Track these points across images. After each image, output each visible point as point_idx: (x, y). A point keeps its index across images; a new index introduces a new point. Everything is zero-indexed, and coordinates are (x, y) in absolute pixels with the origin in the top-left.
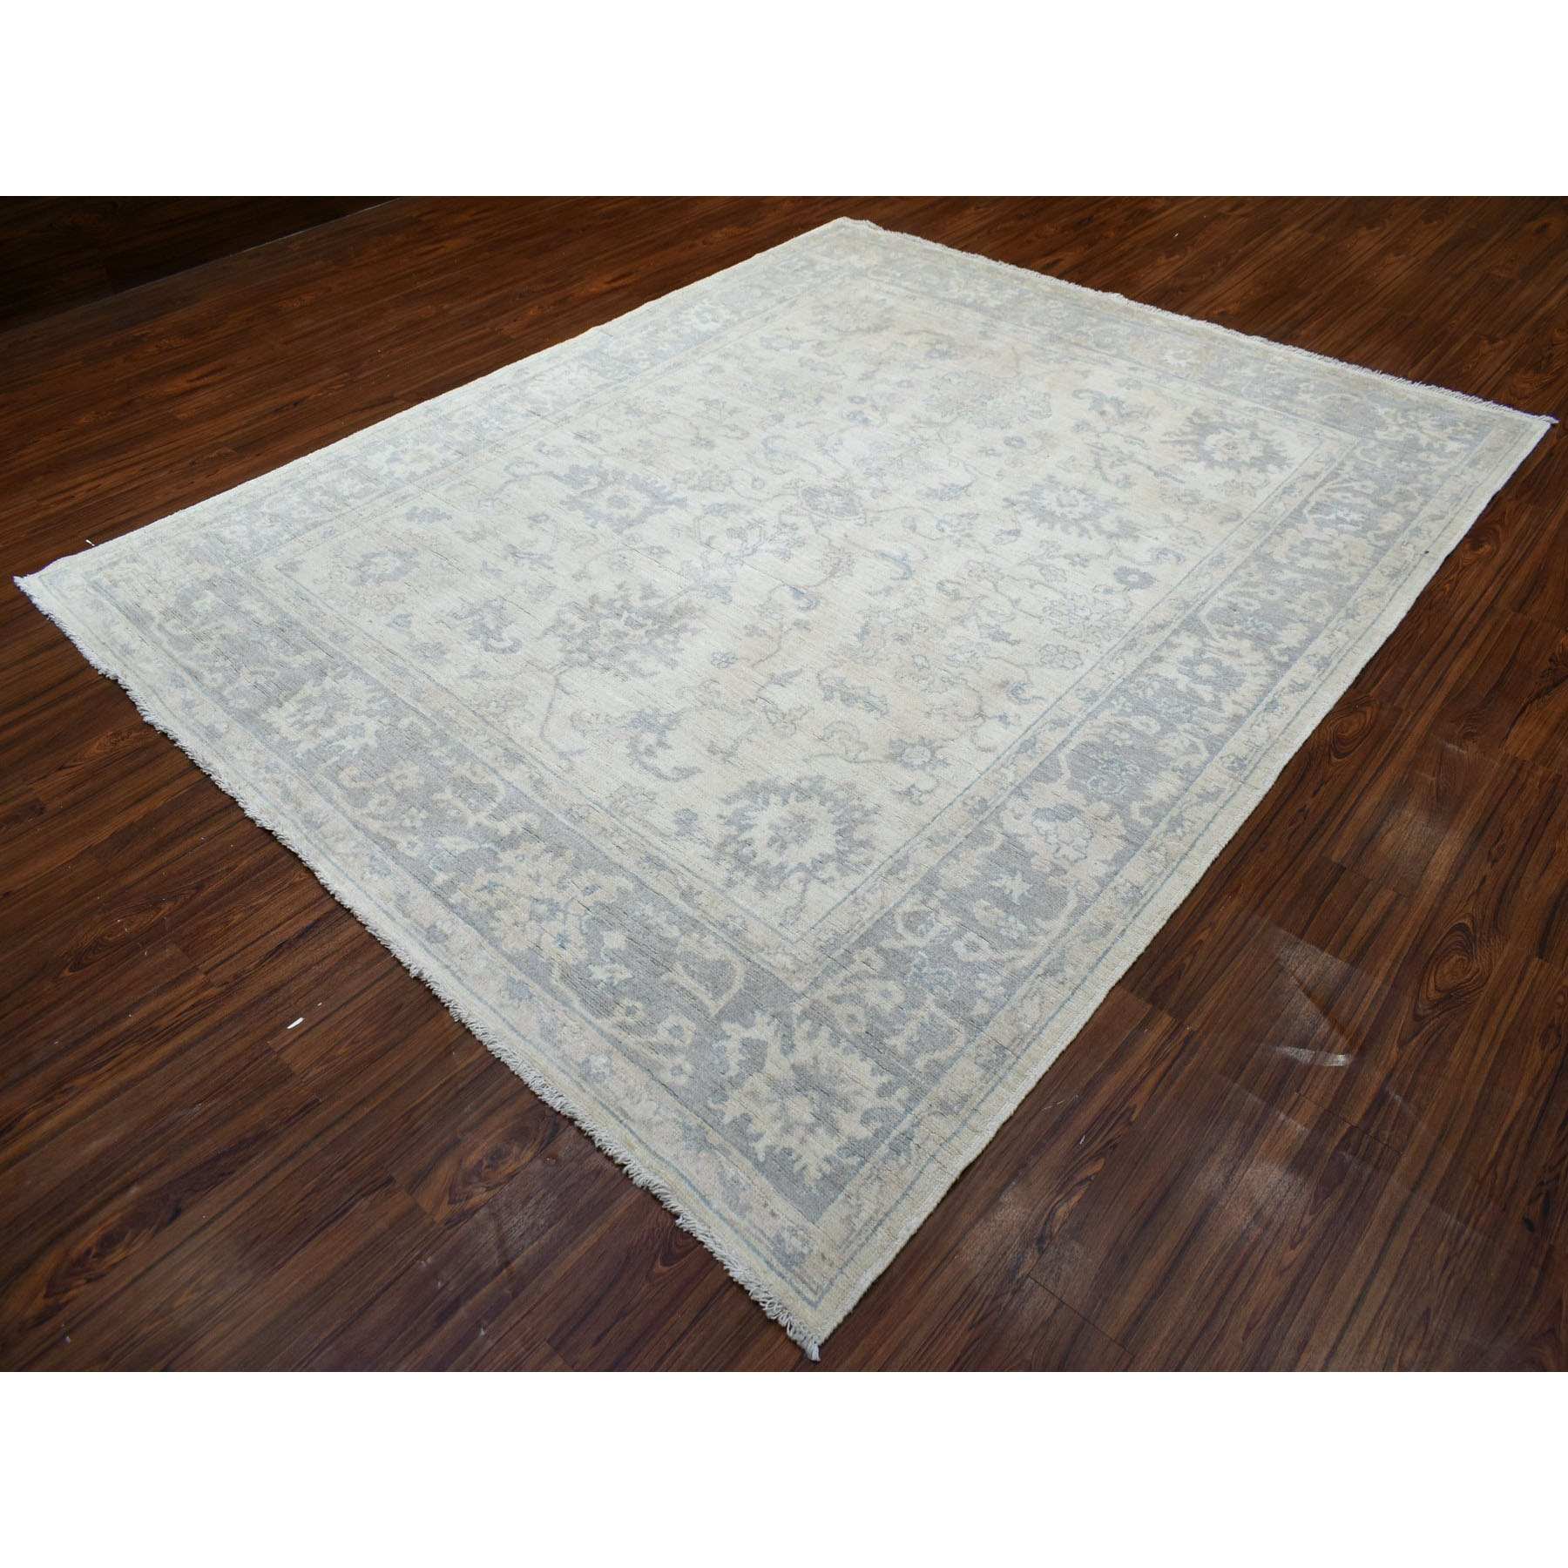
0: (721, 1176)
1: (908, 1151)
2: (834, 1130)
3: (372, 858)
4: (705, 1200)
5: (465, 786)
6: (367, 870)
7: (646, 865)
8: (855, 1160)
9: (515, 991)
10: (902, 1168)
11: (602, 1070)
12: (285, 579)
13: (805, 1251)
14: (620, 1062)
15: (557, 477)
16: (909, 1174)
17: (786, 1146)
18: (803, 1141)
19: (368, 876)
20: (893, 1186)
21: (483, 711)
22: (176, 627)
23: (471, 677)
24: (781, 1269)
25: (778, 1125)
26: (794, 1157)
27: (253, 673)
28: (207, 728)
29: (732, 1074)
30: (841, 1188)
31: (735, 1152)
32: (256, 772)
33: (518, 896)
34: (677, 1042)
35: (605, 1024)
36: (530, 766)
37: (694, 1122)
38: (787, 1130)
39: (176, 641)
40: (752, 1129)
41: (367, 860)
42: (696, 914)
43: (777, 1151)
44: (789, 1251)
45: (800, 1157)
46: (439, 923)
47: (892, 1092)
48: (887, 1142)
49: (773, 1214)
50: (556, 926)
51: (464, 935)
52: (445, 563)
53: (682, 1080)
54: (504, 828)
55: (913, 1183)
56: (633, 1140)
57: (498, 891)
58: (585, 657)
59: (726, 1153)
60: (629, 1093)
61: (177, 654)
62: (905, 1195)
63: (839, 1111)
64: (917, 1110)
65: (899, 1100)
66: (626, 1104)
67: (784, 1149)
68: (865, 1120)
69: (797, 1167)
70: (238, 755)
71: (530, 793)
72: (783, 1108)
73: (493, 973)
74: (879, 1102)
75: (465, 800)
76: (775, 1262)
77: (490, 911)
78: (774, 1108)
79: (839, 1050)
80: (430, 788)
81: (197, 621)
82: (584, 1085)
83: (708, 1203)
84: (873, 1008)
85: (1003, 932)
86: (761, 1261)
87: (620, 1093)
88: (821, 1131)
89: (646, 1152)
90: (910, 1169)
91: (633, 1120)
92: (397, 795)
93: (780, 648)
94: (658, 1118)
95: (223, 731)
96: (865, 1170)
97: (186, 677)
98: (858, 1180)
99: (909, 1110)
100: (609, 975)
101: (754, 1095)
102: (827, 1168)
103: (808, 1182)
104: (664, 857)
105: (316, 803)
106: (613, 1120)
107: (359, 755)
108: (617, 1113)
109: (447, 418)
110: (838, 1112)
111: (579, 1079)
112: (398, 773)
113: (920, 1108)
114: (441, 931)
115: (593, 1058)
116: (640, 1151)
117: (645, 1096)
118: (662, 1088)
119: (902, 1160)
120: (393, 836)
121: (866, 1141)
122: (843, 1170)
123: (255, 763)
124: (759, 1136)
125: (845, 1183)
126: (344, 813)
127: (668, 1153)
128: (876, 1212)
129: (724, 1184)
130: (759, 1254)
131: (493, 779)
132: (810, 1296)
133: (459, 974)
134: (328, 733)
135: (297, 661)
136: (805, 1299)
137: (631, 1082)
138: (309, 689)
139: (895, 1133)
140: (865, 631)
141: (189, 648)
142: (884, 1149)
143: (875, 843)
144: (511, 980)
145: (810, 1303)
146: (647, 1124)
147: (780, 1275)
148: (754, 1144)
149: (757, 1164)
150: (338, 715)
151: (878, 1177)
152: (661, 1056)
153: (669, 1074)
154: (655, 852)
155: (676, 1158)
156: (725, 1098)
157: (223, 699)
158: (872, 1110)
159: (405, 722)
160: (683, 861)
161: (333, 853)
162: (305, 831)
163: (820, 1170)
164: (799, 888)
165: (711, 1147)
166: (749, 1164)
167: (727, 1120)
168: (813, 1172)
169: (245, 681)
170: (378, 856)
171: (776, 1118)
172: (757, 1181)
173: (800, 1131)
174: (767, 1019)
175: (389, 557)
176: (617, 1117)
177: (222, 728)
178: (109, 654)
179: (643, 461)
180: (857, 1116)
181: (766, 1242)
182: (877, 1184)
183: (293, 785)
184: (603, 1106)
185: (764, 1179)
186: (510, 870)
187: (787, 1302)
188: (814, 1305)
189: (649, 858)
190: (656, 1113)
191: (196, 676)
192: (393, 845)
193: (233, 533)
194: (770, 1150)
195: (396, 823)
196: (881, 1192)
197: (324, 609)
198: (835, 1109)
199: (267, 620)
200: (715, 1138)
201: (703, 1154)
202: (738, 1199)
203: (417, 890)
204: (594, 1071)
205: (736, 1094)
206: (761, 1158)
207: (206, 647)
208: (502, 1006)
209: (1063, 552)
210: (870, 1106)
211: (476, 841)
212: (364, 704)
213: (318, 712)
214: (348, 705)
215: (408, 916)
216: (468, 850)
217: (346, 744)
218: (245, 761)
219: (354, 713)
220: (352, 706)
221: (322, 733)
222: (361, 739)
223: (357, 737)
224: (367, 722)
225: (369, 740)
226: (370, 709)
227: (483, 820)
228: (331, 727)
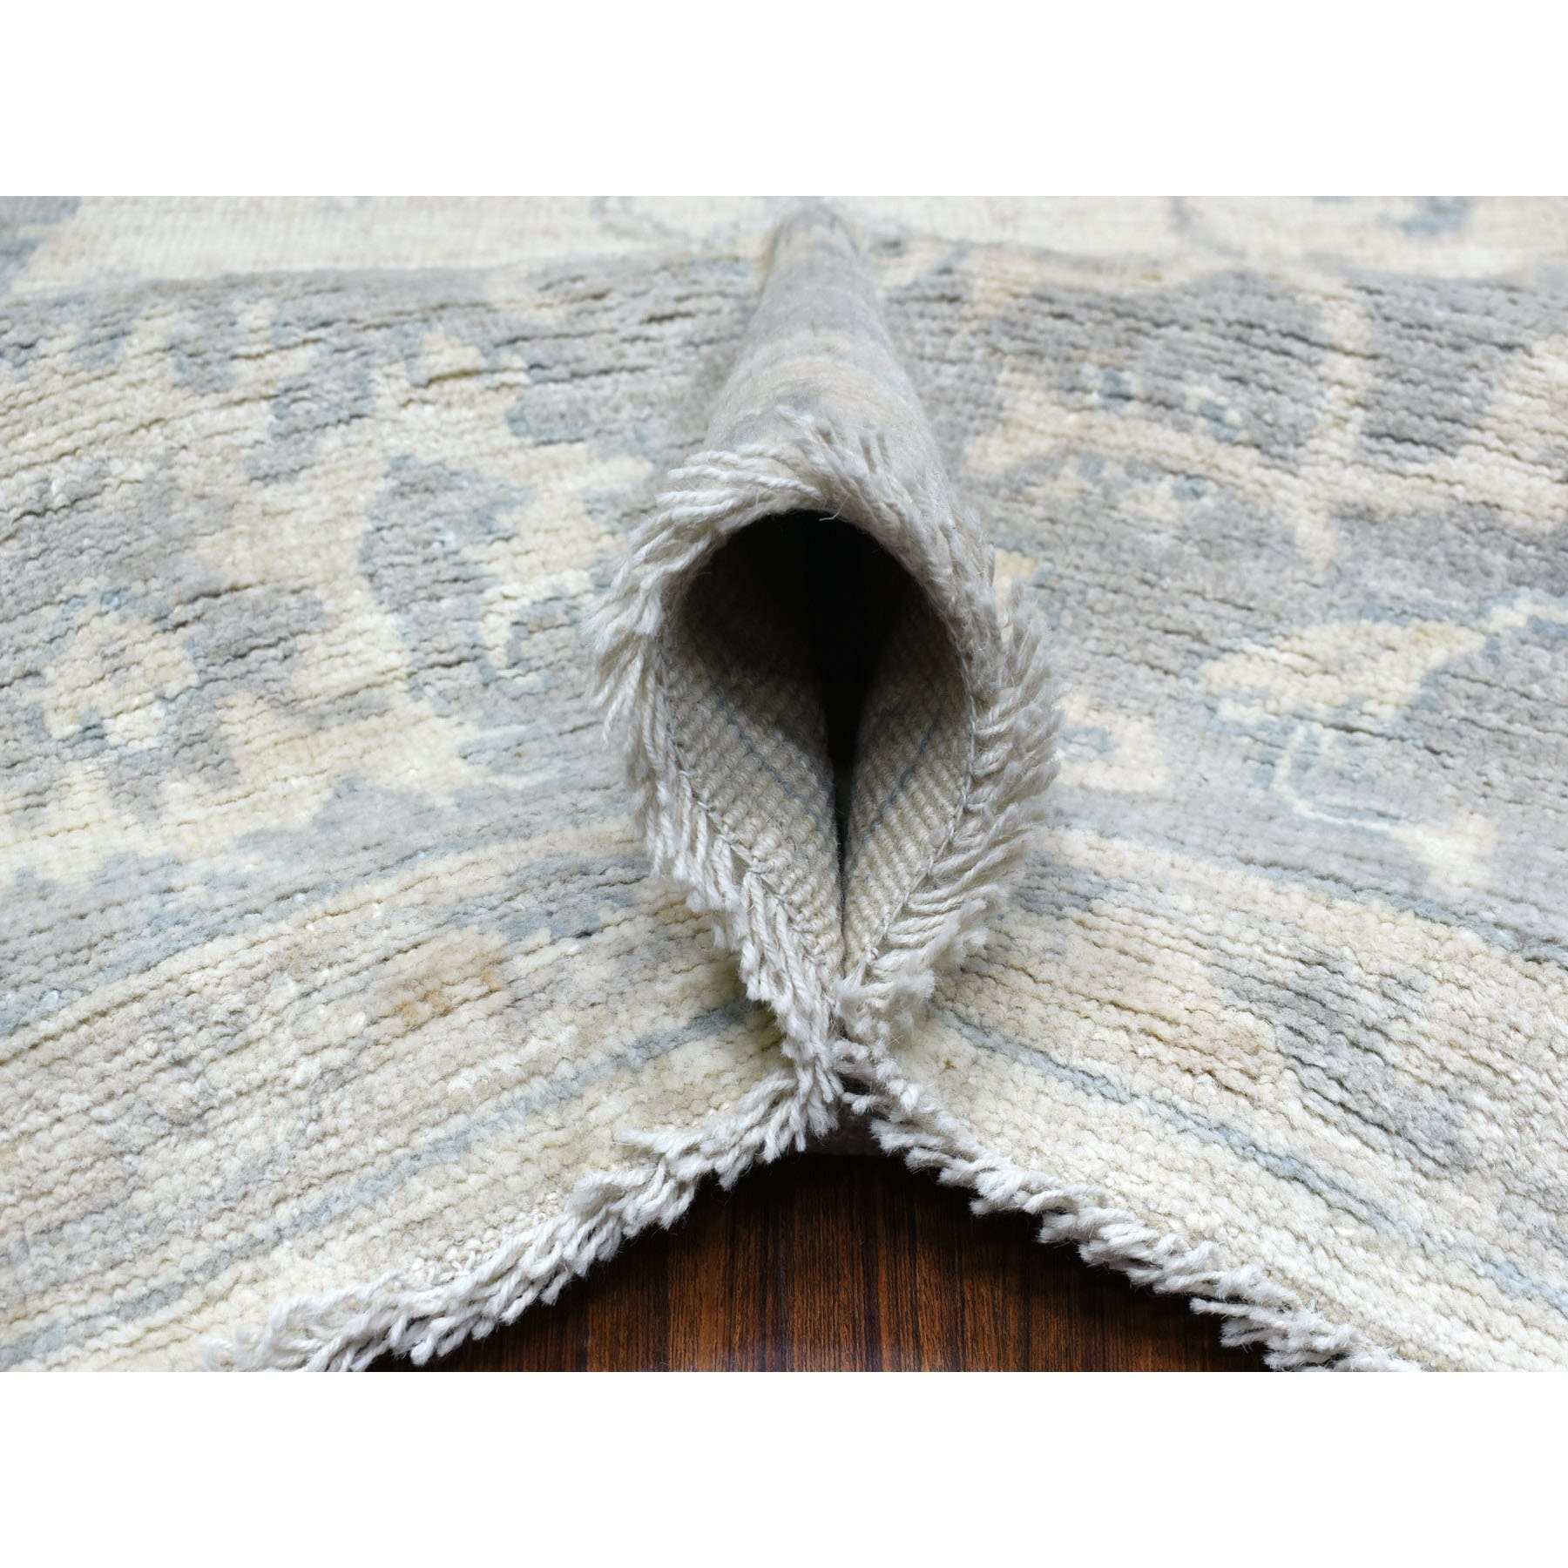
150: (227, 558)
211: (1421, 612)
212: (208, 415)
213: (115, 664)
214: (161, 494)
215: (1459, 1163)
216: (1434, 678)
217: (540, 587)
218: (337, 1077)
219: (268, 478)
220: (189, 475)
221: (342, 677)
222: (535, 512)
223: (504, 520)
224: (398, 444)
225: (574, 483)
226: (284, 396)
227: (1361, 485)
228: (317, 618)
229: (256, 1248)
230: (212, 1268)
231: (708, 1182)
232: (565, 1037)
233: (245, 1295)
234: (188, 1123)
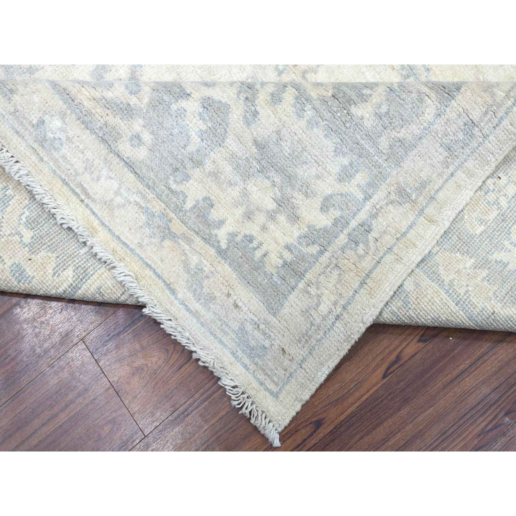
0: (186, 264)
1: (366, 243)
2: (294, 218)
4: (170, 289)
8: (314, 249)
10: (360, 257)
11: (58, 135)
13: (267, 343)
16: (367, 264)
17: (247, 232)
18: (264, 228)
20: (352, 274)
24: (247, 361)
25: (240, 211)
26: (255, 244)
29: (191, 148)
30: (301, 276)
31: (198, 240)
34: (133, 101)
37: (157, 207)
38: (249, 216)
40: (215, 215)
43: (239, 239)
44: (253, 343)
45: (261, 244)
47: (351, 176)
48: (345, 232)
49: (236, 306)
55: (371, 272)
56: (95, 224)
59: (189, 241)
60: (89, 167)
62: (363, 283)
63: (301, 197)
64: (376, 197)
65: (359, 186)
66: (86, 179)
67: (246, 236)
68: (324, 208)
69: (258, 254)
72: (245, 193)
74: (339, 188)
76: (240, 353)
78: (235, 192)
79: (303, 123)
82: (41, 152)
83: (173, 292)
86: (227, 352)
87: (79, 166)
88: (282, 218)
89: (109, 236)
90: (368, 258)
91: (94, 201)
94: (119, 200)
96: (324, 259)
98: (317, 268)
99: (368, 197)
101: (215, 175)
102: (288, 256)
103: (269, 269)
106: (74, 198)
108: (78, 190)
110: (299, 199)
111: (36, 146)
113: (379, 196)
115: (47, 119)
117: (104, 172)
118: (122, 164)
119: (361, 249)
121: (325, 230)
122: (302, 258)
124: (222, 223)
125: (306, 271)
127: (132, 240)
128: (335, 304)
129: (188, 272)
130: (225, 346)
132: (272, 386)
136: (267, 389)
137: (89, 155)
139: (353, 224)
142: (342, 239)
145: (272, 393)
146: (109, 205)
147: (245, 366)
148: (216, 231)
149: (221, 252)
151: (336, 266)
153: (128, 145)
155: (140, 245)
156: (187, 177)
158: (331, 196)
163: (281, 257)
165: (173, 236)
166: (212, 251)
167: (189, 205)
168: (274, 260)
171: (237, 204)
172: (219, 268)
173: (261, 218)
176: (76, 194)
180: (317, 203)
181: (231, 333)
182: (336, 272)
184: (63, 180)
185: (227, 266)
187: (250, 392)
188: (276, 395)
190: (117, 193)
194: (233, 235)
196: (339, 281)
198: (296, 194)
200: (177, 227)
201: (167, 243)
202: (202, 287)
204: (50, 135)
205: (196, 173)
206: (224, 245)
210: (329, 192)
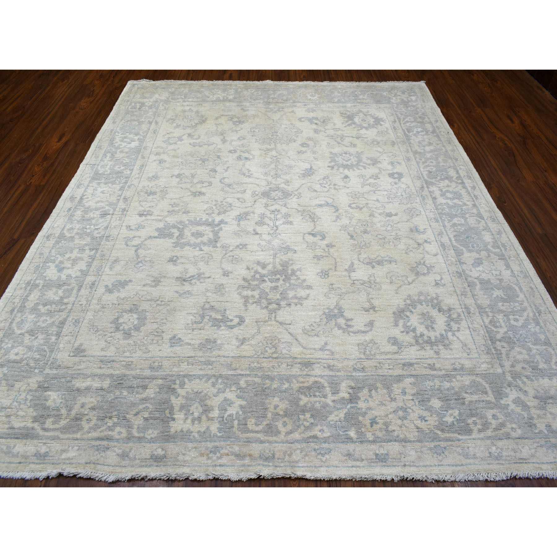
3: (315, 450)
5: (307, 390)
6: (320, 457)
7: (406, 368)
9: (439, 452)
11: (498, 452)
12: (84, 359)
14: (500, 444)
15: (155, 237)
19: (324, 459)
21: (267, 355)
22: (54, 423)
23: (242, 344)
27: (136, 414)
28: (151, 458)
29: (526, 416)
32: (208, 458)
33: (387, 415)
34: (501, 421)
35: (475, 435)
36: (318, 363)
39: (65, 429)
41: (313, 453)
42: (443, 372)
46: (377, 452)
50: (413, 416)
51: (394, 448)
52: (159, 302)
53: (519, 432)
54: (344, 394)
56: (537, 466)
57: (378, 420)
58: (274, 306)
60: (515, 451)
61: (78, 436)
70: (187, 458)
71: (331, 373)
72: (551, 413)
73: (421, 452)
75: (315, 396)
77: (387, 431)
78: (549, 416)
79: (536, 381)
80: (295, 402)
81: (64, 411)
82: (501, 462)
84: (524, 360)
85: (515, 309)
87: (512, 454)
91: (528, 459)
92: (286, 416)
93: (335, 259)
94: (533, 451)
95: (163, 452)
97: (105, 443)
100: (452, 417)
101: (539, 417)
104: (407, 361)
105: (256, 449)
106: (523, 465)
107: (244, 412)
108: (521, 461)
109: (62, 236)
111: (497, 462)
112: (272, 407)
114: (382, 454)
115: (490, 450)
116: (544, 467)
117: (520, 447)
118: (520, 440)
120: (309, 434)
123: (202, 455)
126: (276, 442)
127: (551, 459)
131: (312, 379)
133: (412, 464)
134: (215, 413)
135: (150, 392)
137: (511, 447)
138: (176, 402)
140: (352, 237)
141: (80, 428)
143: (452, 307)
144: (430, 449)
146: (533, 456)
150: (208, 402)
152: (503, 430)
153: (514, 433)
154: (403, 361)
156: (535, 425)
157: (140, 439)
159: (242, 383)
160: (415, 357)
161: (297, 462)
162: (271, 464)
164: (455, 338)
167: (546, 432)
169: (138, 422)
170: (316, 447)
174: (509, 389)
175: (126, 316)
176: (522, 463)
177: (160, 452)
178: (32, 466)
179: (184, 213)
183: (236, 449)
184: (514, 463)
186: (370, 409)
189: (404, 365)
190: (530, 449)
191: (109, 439)
192: (315, 437)
193: (17, 354)
195: (302, 428)
197: (127, 360)
199: (106, 384)
203: (350, 447)
204: (496, 454)
207: (89, 420)
208: (441, 461)
209: (368, 177)
211: (342, 408)
212: (212, 389)
213: (197, 408)
214: (206, 395)
215: (363, 460)
216: (345, 414)
217: (231, 412)
218: (195, 458)
219: (214, 396)
220: (209, 394)
221: (213, 416)
222: (235, 405)
223: (231, 405)
224: (226, 396)
225: (239, 403)
226: (219, 389)
227: (333, 398)
228: (213, 410)
229: (184, 466)
230: (180, 465)
231: (215, 478)
232: (210, 462)
233: (182, 469)
234: (184, 454)
